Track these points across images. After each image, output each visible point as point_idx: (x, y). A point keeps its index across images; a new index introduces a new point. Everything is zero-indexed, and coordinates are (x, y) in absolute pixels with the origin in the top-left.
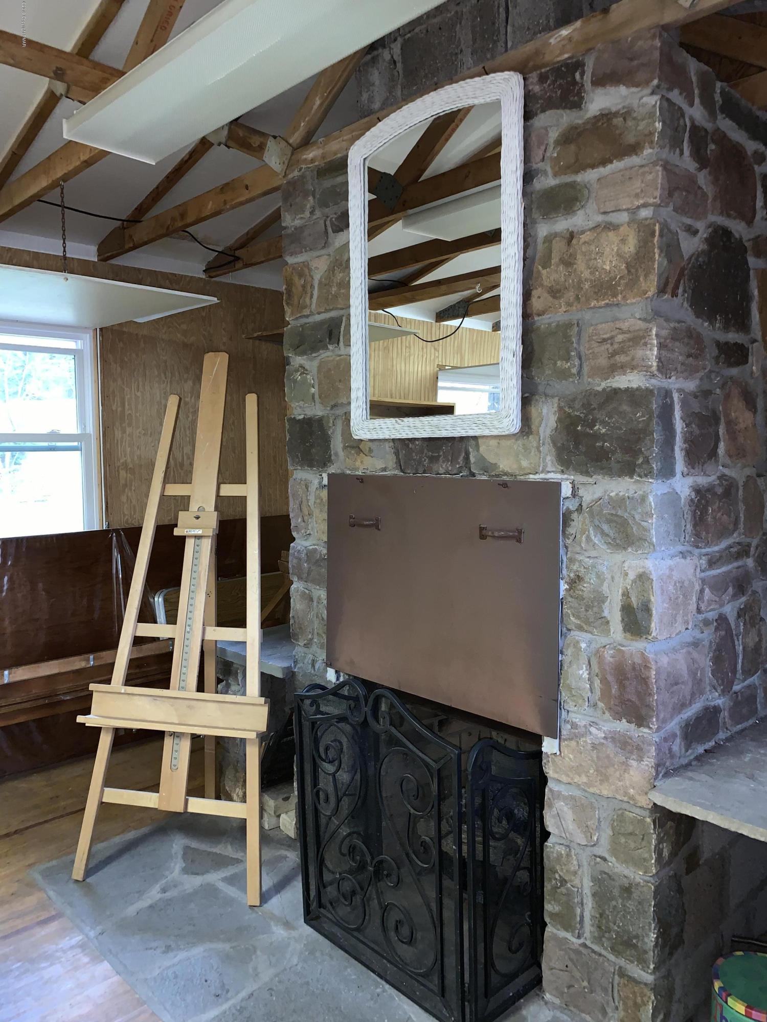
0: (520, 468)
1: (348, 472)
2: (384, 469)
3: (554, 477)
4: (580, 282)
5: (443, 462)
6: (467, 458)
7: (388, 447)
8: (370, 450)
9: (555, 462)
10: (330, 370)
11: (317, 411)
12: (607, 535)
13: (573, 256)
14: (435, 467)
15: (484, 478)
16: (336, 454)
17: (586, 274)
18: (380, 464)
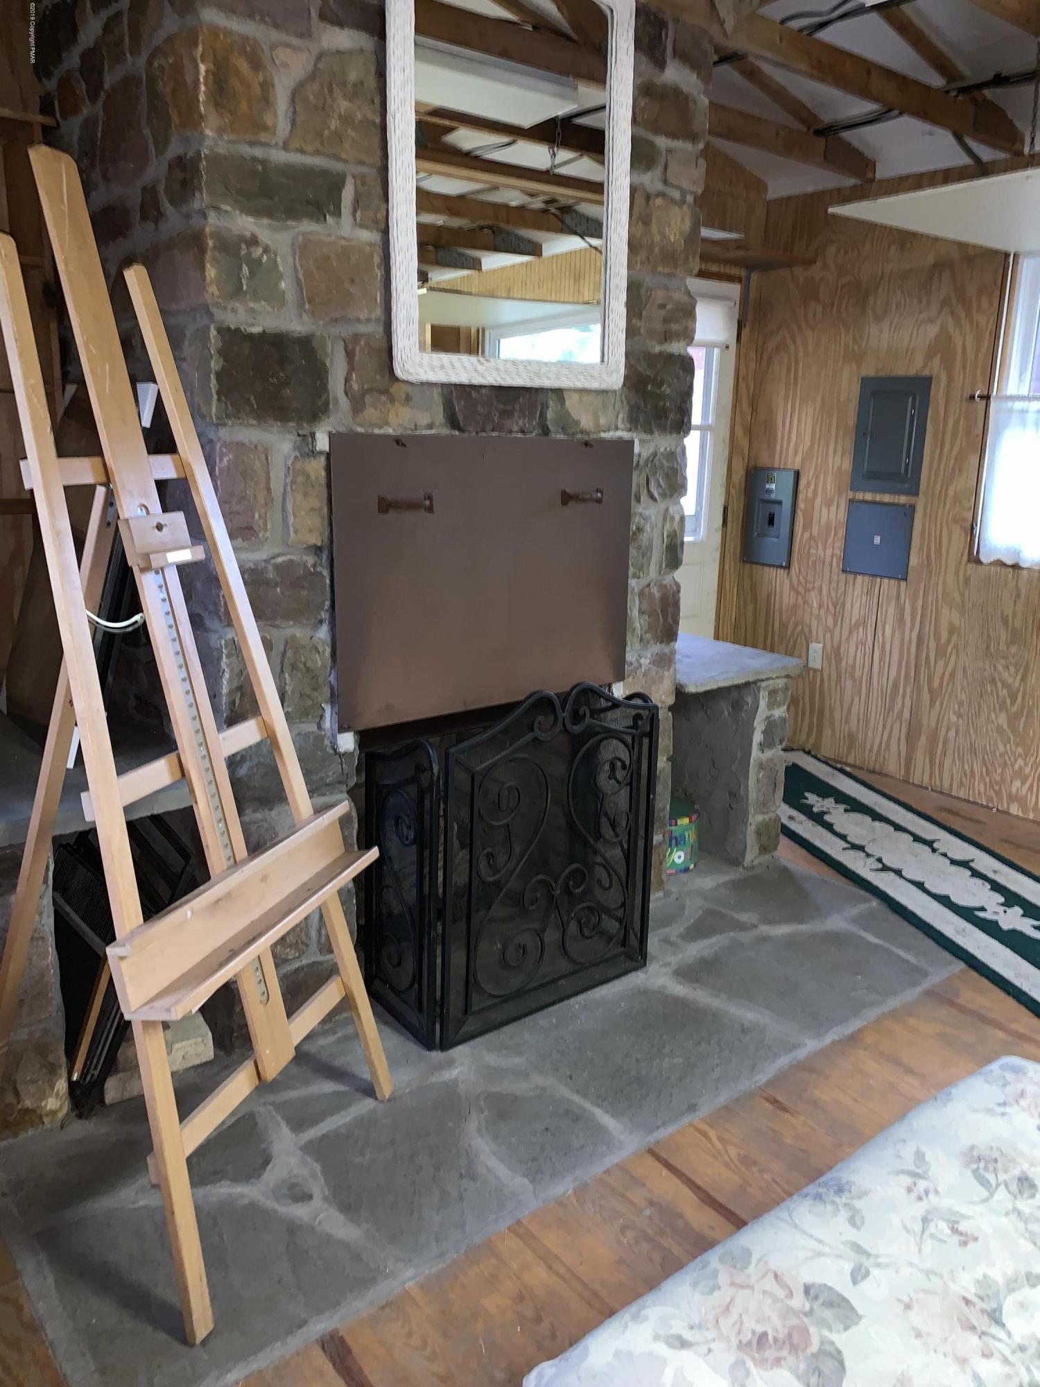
0: (597, 425)
1: (360, 430)
2: (430, 426)
3: (625, 435)
4: (652, 243)
5: (519, 418)
6: (543, 415)
7: (436, 392)
8: (408, 398)
9: (626, 420)
10: (327, 258)
11: (294, 323)
12: (661, 487)
13: (649, 216)
14: (508, 423)
15: (562, 437)
16: (336, 401)
17: (657, 239)
18: (424, 419)
